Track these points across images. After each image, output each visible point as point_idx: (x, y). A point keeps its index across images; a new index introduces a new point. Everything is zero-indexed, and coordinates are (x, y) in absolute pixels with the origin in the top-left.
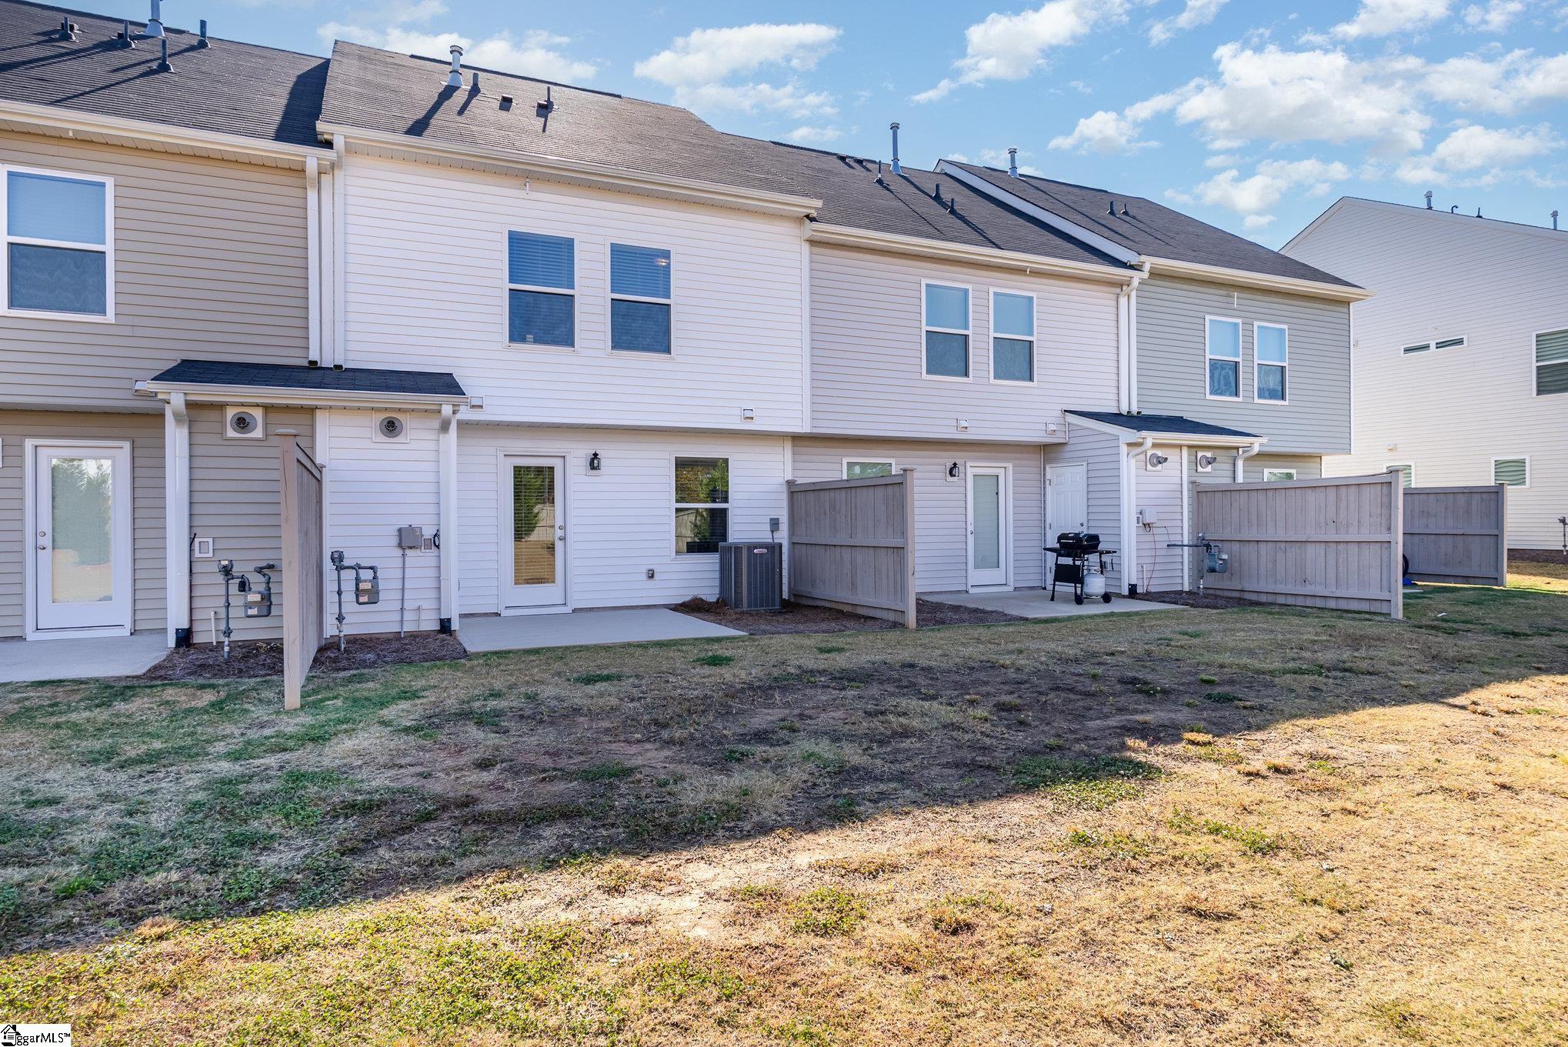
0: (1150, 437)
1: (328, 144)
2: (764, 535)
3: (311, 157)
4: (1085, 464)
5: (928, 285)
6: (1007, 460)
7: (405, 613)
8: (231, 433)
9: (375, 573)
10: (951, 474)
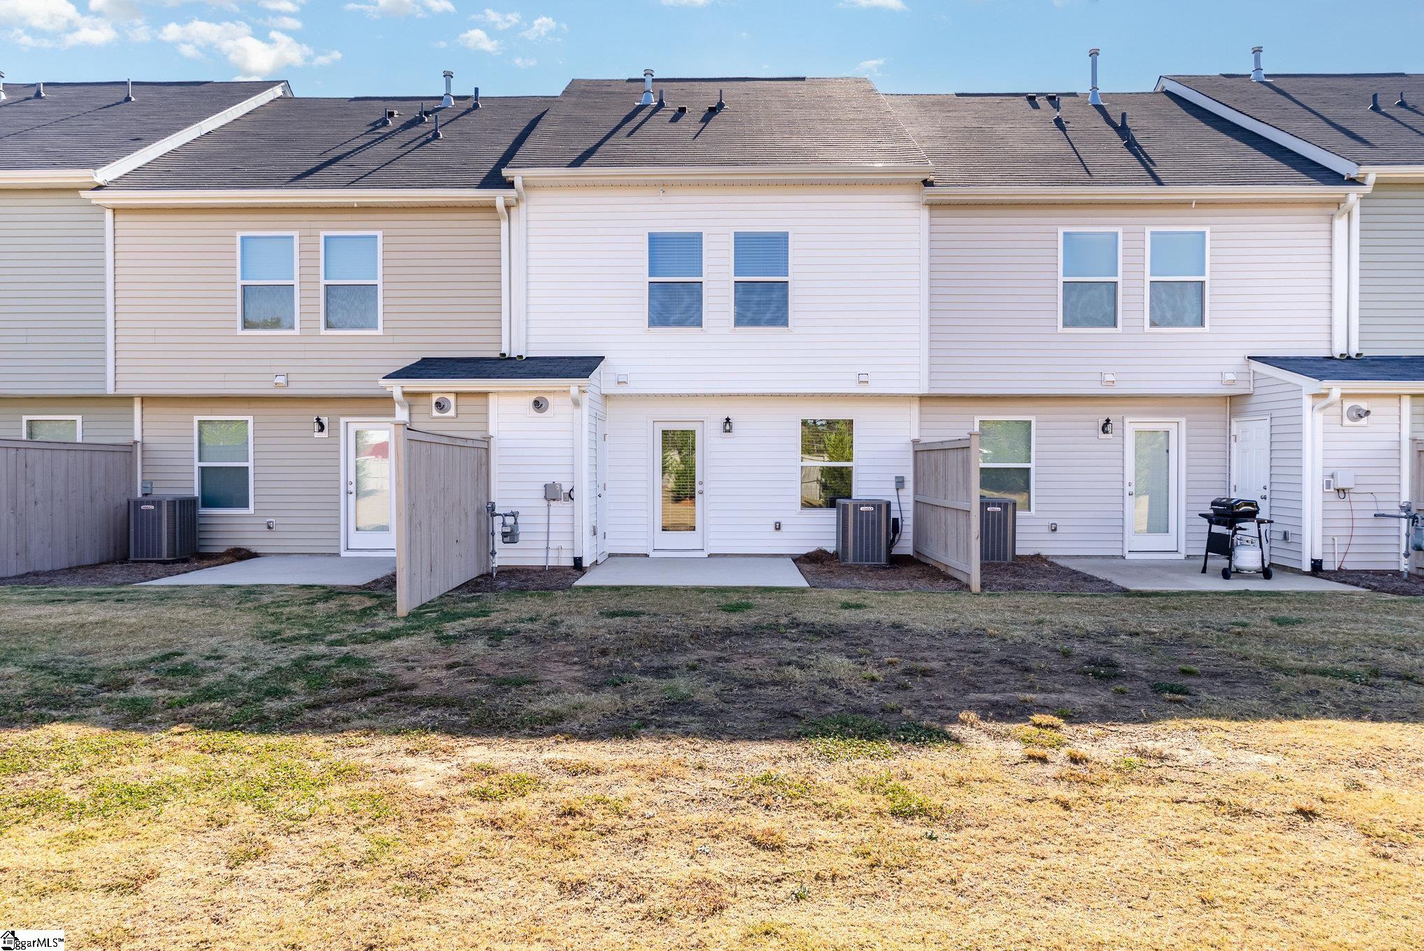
0: (1336, 388)
1: (511, 185)
2: (885, 492)
3: (499, 197)
4: (1268, 418)
5: (1065, 234)
6: (1181, 414)
7: (550, 551)
8: (435, 413)
9: (516, 520)
10: (1104, 431)
